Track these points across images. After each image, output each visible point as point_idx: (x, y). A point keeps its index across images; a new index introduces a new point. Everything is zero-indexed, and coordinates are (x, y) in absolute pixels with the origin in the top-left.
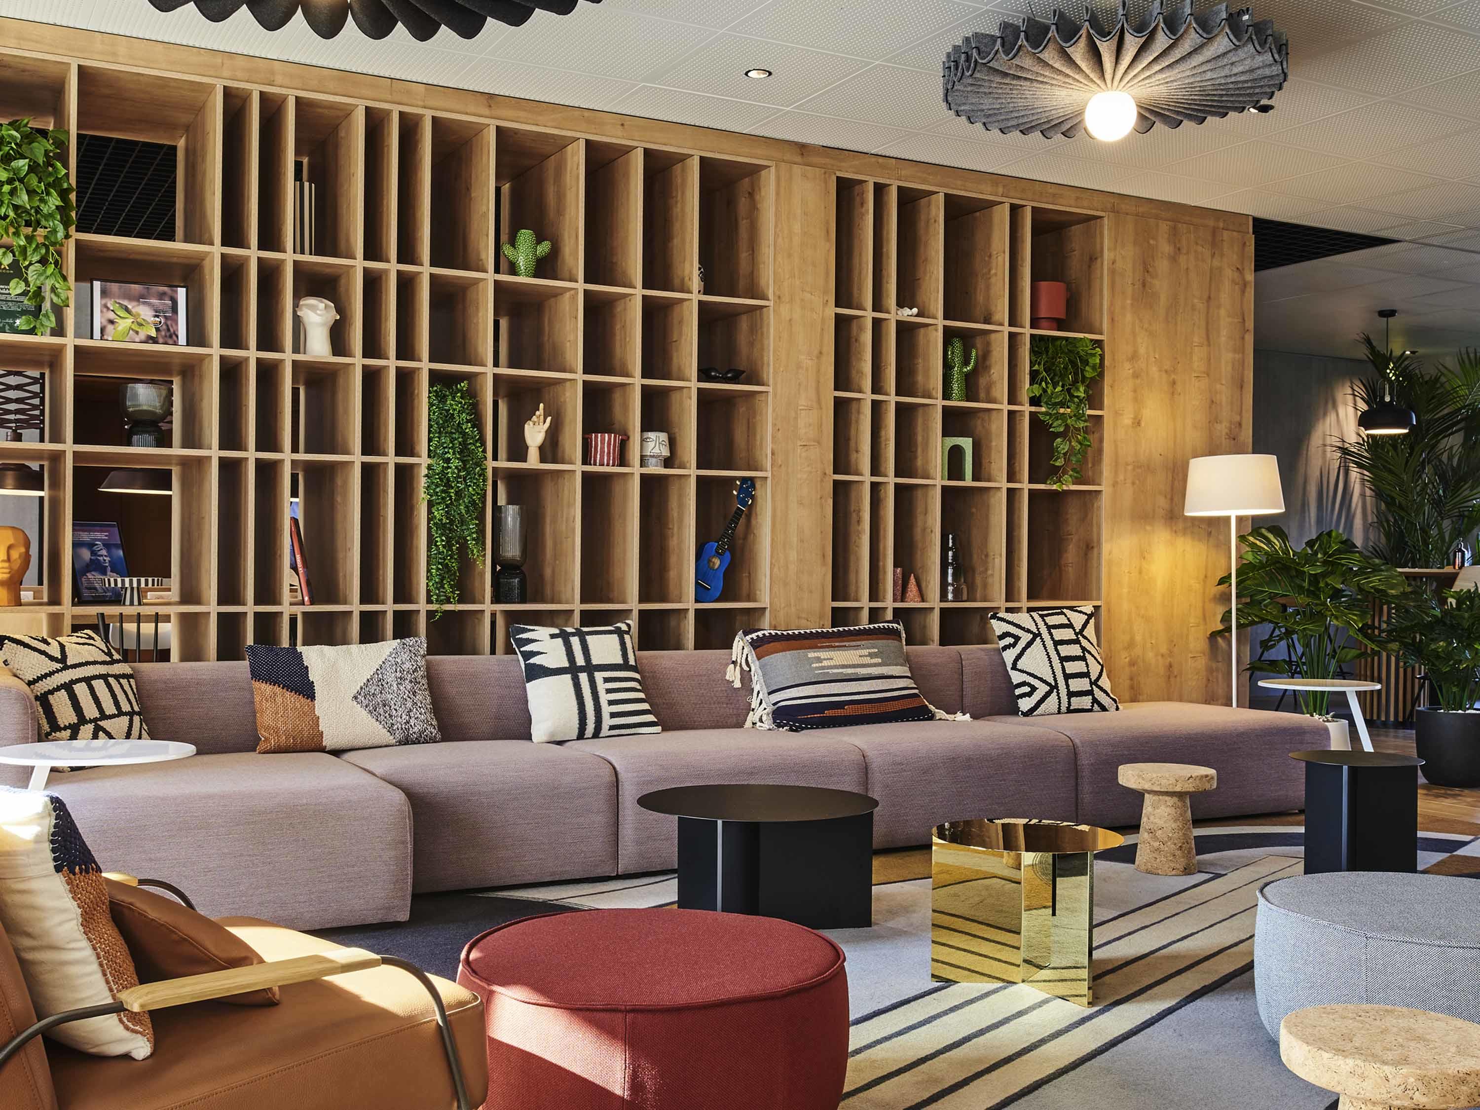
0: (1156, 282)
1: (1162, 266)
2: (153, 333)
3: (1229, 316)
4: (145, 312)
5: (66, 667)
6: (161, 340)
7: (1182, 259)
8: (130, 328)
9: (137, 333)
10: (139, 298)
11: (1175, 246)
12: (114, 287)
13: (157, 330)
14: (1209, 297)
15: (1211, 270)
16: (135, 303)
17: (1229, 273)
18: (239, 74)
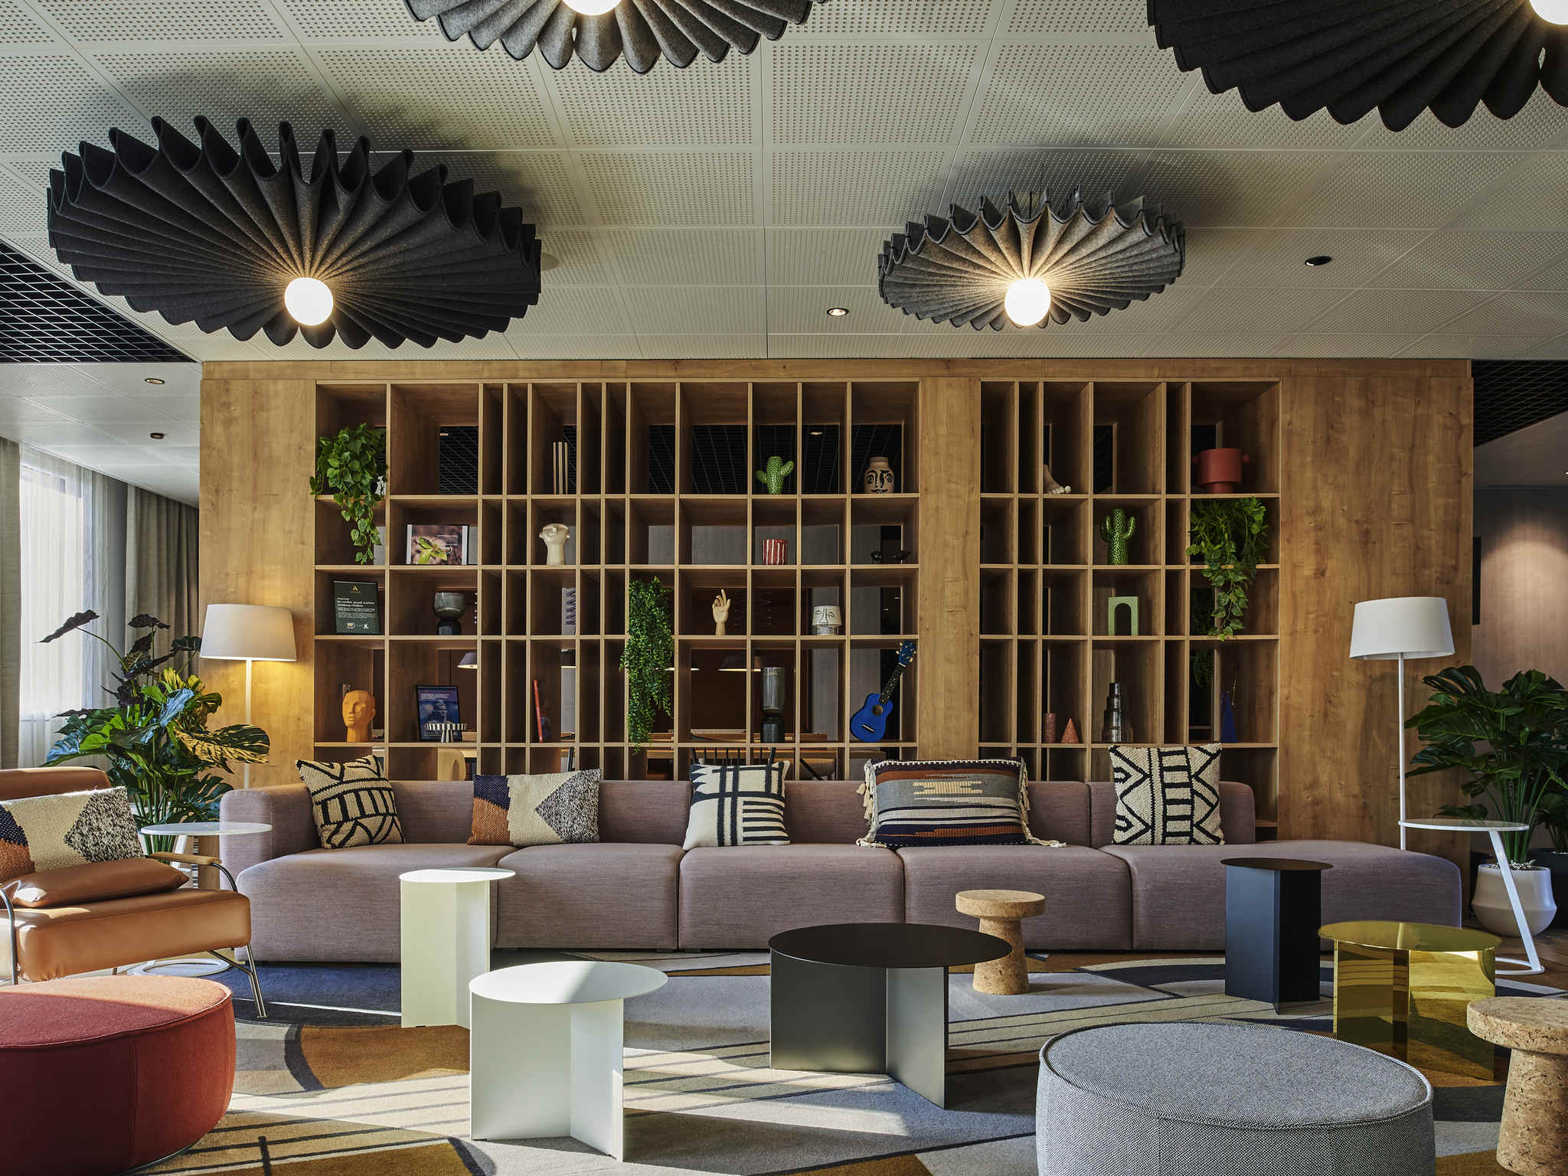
0: (1344, 438)
1: (1351, 420)
2: (445, 558)
3: (1439, 462)
4: (440, 544)
5: (342, 783)
6: (450, 562)
7: (1377, 413)
8: (431, 555)
9: (435, 558)
10: (435, 535)
11: (1368, 400)
12: (421, 528)
13: (448, 555)
14: (1414, 445)
15: (1415, 417)
16: (434, 538)
17: (1438, 419)
18: (494, 374)
